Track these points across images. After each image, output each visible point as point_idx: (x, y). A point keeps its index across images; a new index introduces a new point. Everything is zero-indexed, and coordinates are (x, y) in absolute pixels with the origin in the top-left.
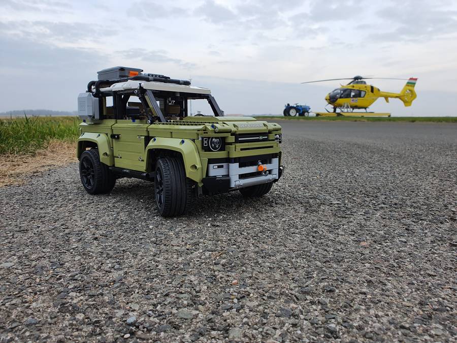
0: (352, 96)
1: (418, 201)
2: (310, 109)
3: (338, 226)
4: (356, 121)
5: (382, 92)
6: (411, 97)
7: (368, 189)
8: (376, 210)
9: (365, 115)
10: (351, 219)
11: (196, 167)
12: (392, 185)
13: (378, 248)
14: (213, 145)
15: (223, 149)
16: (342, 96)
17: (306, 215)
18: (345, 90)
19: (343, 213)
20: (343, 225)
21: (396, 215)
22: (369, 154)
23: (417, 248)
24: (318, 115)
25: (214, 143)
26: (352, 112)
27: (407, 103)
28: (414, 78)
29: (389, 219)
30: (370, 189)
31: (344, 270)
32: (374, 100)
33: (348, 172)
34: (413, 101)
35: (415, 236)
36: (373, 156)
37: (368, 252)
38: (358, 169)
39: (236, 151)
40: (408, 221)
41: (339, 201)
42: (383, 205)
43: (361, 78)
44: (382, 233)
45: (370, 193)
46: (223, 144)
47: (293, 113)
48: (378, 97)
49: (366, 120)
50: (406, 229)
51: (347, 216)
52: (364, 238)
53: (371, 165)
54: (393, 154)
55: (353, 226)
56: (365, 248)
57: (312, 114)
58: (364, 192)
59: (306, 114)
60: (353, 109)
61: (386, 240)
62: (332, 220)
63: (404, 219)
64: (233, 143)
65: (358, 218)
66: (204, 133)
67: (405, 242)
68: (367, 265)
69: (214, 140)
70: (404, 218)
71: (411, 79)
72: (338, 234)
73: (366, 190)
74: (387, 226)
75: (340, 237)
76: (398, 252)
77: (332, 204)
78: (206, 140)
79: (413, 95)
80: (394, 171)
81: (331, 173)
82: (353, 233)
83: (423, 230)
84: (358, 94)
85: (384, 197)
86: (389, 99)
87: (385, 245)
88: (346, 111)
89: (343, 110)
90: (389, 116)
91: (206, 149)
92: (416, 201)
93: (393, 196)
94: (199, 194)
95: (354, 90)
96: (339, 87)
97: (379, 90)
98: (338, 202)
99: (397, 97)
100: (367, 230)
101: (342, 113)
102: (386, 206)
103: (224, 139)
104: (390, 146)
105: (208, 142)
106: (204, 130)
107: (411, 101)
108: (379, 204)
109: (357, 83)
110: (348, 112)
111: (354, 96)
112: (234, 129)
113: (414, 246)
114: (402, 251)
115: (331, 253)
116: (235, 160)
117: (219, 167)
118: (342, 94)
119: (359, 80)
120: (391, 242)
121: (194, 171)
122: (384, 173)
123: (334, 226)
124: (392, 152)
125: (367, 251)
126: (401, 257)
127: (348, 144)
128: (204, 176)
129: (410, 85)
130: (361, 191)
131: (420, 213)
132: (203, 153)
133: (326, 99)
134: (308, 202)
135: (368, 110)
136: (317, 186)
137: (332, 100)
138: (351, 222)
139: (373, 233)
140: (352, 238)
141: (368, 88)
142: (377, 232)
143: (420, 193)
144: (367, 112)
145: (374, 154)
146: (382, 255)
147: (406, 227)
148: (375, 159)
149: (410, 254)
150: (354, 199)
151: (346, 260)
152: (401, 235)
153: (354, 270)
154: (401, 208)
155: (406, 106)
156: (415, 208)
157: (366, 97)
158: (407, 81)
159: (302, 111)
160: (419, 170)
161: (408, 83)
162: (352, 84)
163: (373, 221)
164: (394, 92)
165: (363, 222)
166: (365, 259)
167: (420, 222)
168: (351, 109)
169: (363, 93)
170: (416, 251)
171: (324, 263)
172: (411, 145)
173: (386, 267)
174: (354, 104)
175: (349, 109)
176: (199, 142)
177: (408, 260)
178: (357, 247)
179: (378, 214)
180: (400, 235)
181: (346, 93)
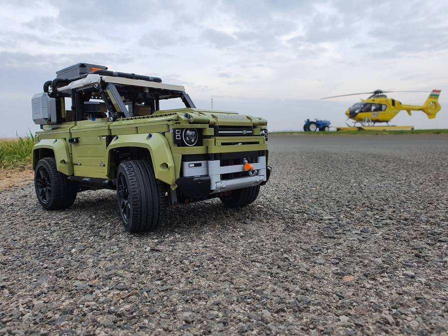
0: (372, 110)
1: (437, 216)
2: (330, 124)
3: (320, 250)
4: (377, 134)
5: (405, 105)
6: (435, 109)
7: (374, 201)
8: (378, 228)
9: (387, 129)
10: (341, 241)
11: (167, 166)
12: (405, 196)
13: (368, 286)
14: (188, 139)
15: (199, 144)
16: (363, 110)
17: (284, 234)
18: (365, 105)
19: (332, 232)
20: (327, 249)
21: (404, 234)
22: (384, 164)
23: (430, 288)
24: (338, 129)
25: (188, 136)
26: (373, 126)
27: (431, 115)
28: (437, 89)
29: (394, 240)
30: (376, 201)
31: (302, 329)
32: (396, 113)
33: (355, 182)
34: (437, 114)
35: (429, 266)
36: (387, 165)
37: (350, 294)
38: (367, 178)
39: (216, 146)
40: (421, 244)
41: (332, 215)
42: (388, 221)
43: (381, 92)
44: (379, 260)
45: (374, 206)
46: (200, 138)
47: (313, 128)
48: (400, 110)
49: (387, 133)
50: (416, 255)
51: (335, 236)
52: (352, 270)
53: (384, 174)
54: (411, 163)
55: (340, 251)
56: (349, 286)
57: (332, 128)
58: (368, 204)
59: (326, 129)
60: (374, 123)
61: (383, 272)
62: (315, 242)
63: (415, 240)
64: (213, 136)
65: (351, 239)
66: (176, 123)
67: (412, 277)
68: (344, 318)
69: (188, 132)
70: (415, 238)
71: (434, 91)
72: (315, 263)
73: (370, 202)
74: (388, 250)
75: (317, 267)
76: (399, 294)
77: (322, 219)
78: (178, 132)
79: (437, 107)
80: (410, 180)
81: (335, 184)
82: (337, 261)
83: (441, 257)
84: (379, 108)
85: (392, 210)
86: (412, 112)
87: (381, 281)
88: (367, 125)
89: (364, 124)
90: (413, 129)
91: (180, 143)
92: (433, 215)
93: (403, 209)
94: (173, 202)
95: (374, 104)
96: (359, 101)
97: (400, 103)
98: (330, 218)
99: (419, 110)
100: (358, 256)
101: (363, 127)
102: (392, 222)
103: (200, 131)
104: (409, 155)
105: (181, 135)
106: (176, 120)
107: (436, 113)
108: (384, 219)
109: (378, 96)
110: (369, 126)
111: (375, 110)
112: (212, 120)
113: (426, 284)
114: (405, 292)
115: (294, 294)
116: (216, 157)
117: (196, 165)
118: (362, 108)
119: (379, 94)
120: (390, 277)
121: (165, 170)
122: (398, 182)
123: (314, 250)
124: (410, 161)
125: (349, 292)
126: (402, 305)
127: (362, 154)
128: (178, 176)
129: (433, 97)
130: (364, 204)
131: (439, 232)
132: (175, 148)
133: (347, 114)
134: (292, 218)
135: (390, 123)
136: (311, 198)
137: (352, 115)
138: (340, 244)
139: (366, 262)
140: (334, 268)
141: (389, 102)
142: (373, 259)
143: (441, 205)
144: (388, 126)
145: (390, 163)
146: (372, 300)
147: (416, 252)
148: (389, 168)
149: (417, 299)
150: (352, 213)
151: (312, 308)
152: (408, 266)
153: (318, 330)
154: (412, 224)
155: (430, 118)
156: (431, 224)
157: (387, 110)
158: (430, 93)
159: (322, 126)
160: (440, 178)
161: (431, 95)
162: (372, 98)
163: (370, 244)
164: (417, 105)
165: (356, 244)
166: (342, 307)
167: (438, 244)
168: (373, 123)
169: (384, 107)
170: (427, 293)
171: (276, 312)
172: (433, 154)
173: (374, 324)
174: (375, 117)
175: (370, 123)
176: (170, 135)
177: (414, 309)
178: (335, 284)
179: (380, 233)
180: (406, 266)
181: (366, 107)
